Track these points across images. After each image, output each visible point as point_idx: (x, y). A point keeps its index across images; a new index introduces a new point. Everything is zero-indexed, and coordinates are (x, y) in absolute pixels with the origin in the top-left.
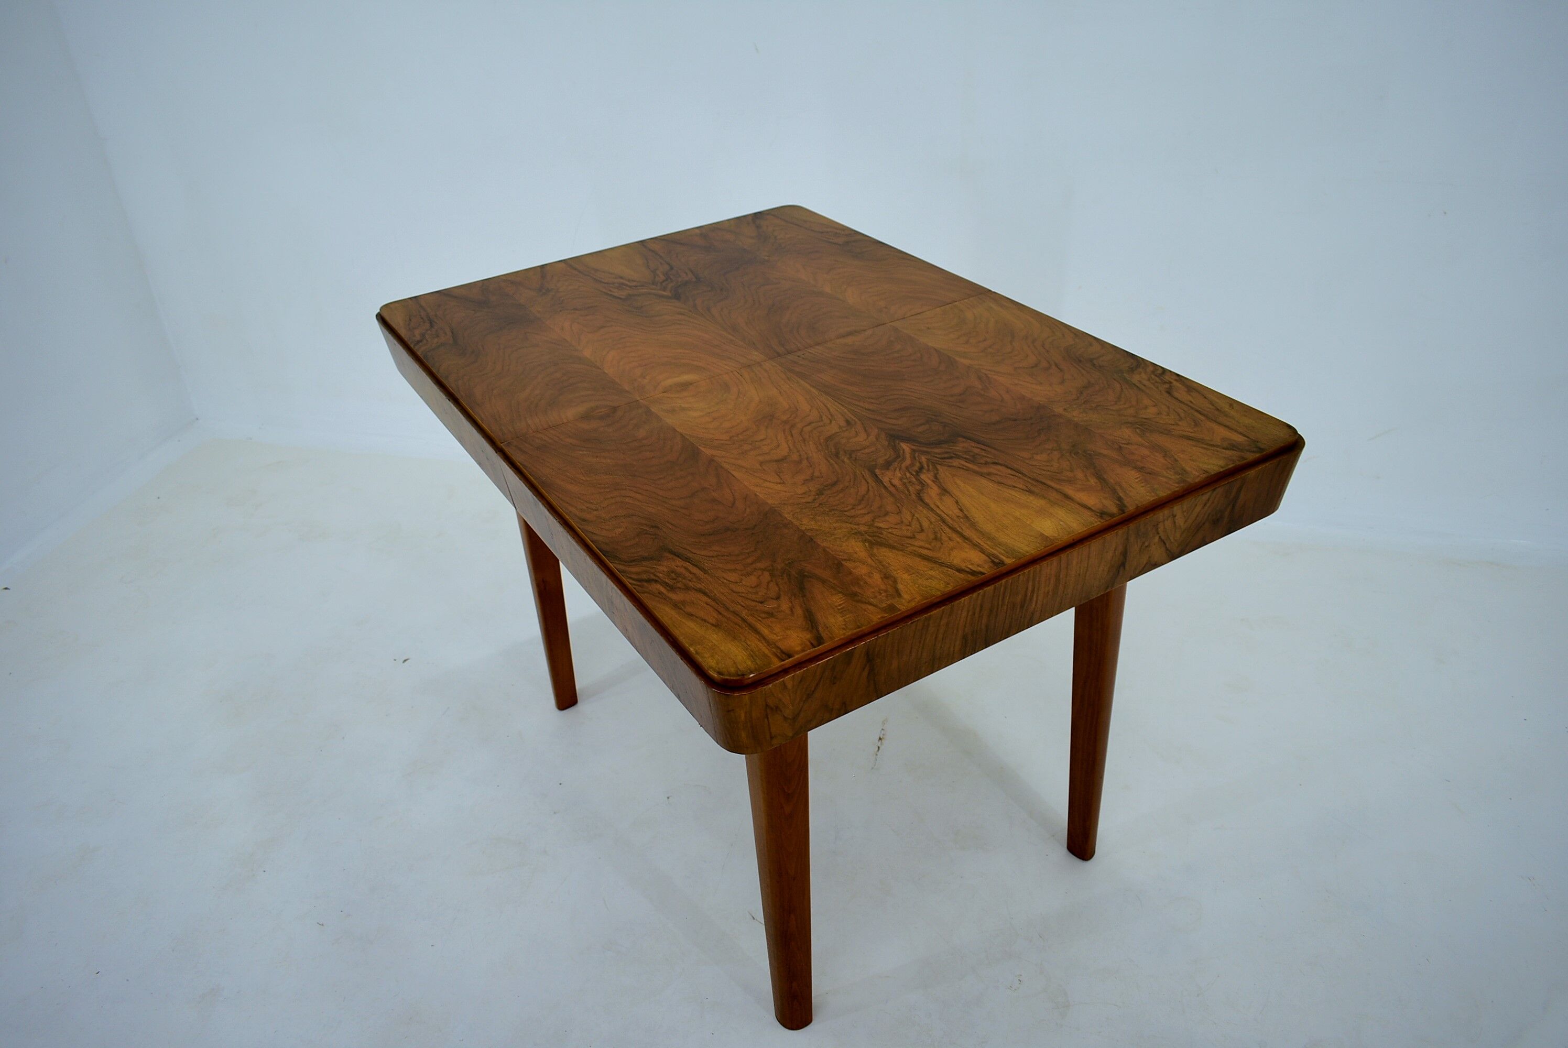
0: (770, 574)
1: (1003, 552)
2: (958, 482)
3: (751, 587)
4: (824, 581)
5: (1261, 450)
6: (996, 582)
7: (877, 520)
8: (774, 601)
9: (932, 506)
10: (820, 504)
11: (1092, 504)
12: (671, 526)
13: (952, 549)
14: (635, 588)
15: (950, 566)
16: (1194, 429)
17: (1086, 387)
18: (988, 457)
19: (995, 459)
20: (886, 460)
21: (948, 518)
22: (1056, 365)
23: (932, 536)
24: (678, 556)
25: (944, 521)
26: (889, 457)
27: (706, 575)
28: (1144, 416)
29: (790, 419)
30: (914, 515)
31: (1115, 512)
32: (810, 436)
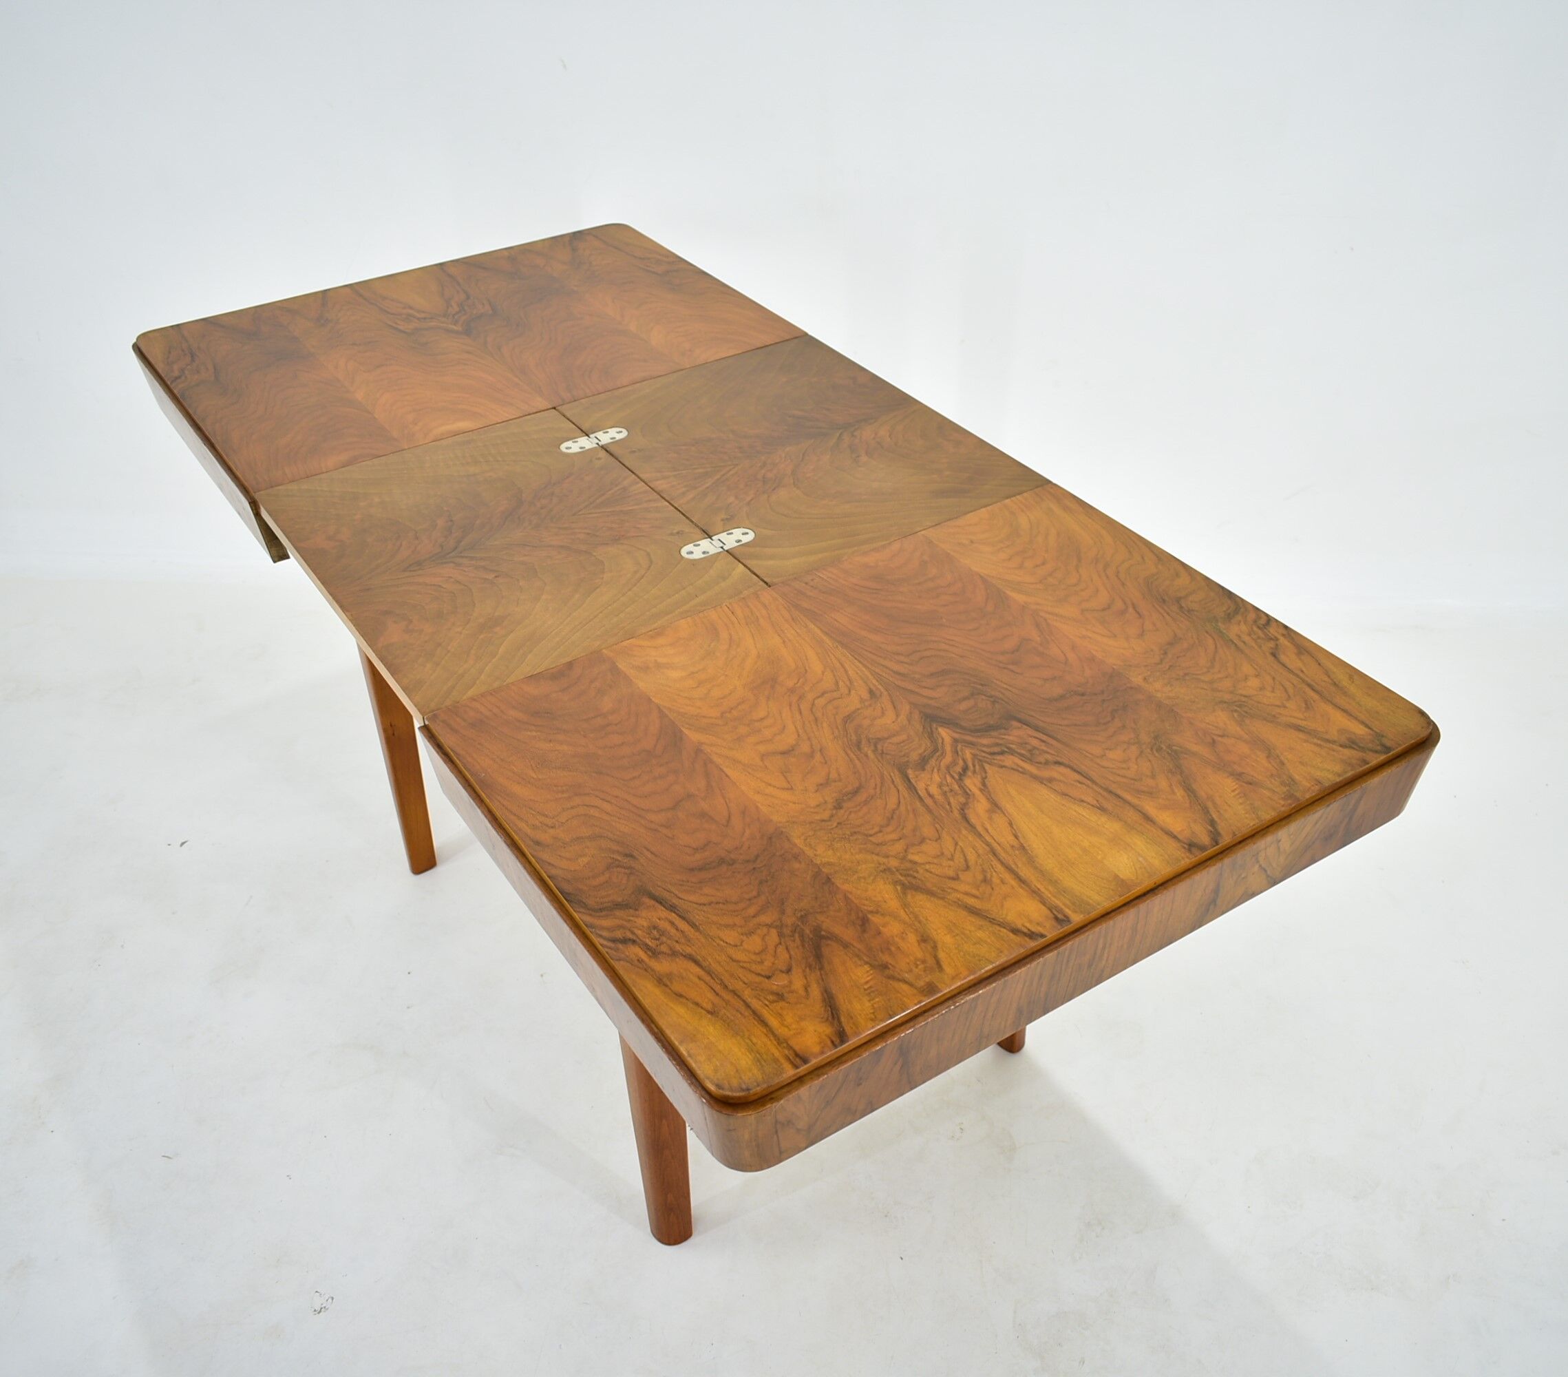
0: (778, 932)
1: (1068, 902)
2: (1013, 792)
3: (755, 954)
4: (846, 946)
5: (1388, 749)
6: (1060, 946)
7: (912, 851)
8: (784, 975)
9: (980, 829)
10: (838, 823)
11: (1180, 829)
12: (649, 855)
13: (1005, 897)
14: (607, 953)
15: (1002, 925)
16: (1305, 714)
17: (1171, 644)
18: (1048, 753)
19: (1058, 756)
20: (920, 754)
21: (998, 847)
22: (1134, 608)
23: (980, 877)
24: (661, 903)
25: (995, 854)
26: (925, 751)
27: (697, 934)
28: (1244, 693)
29: (796, 685)
30: (956, 844)
31: (1207, 843)
32: (823, 715)
